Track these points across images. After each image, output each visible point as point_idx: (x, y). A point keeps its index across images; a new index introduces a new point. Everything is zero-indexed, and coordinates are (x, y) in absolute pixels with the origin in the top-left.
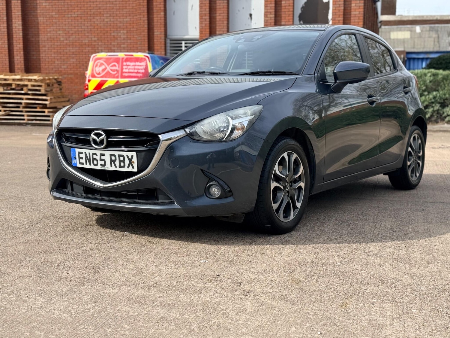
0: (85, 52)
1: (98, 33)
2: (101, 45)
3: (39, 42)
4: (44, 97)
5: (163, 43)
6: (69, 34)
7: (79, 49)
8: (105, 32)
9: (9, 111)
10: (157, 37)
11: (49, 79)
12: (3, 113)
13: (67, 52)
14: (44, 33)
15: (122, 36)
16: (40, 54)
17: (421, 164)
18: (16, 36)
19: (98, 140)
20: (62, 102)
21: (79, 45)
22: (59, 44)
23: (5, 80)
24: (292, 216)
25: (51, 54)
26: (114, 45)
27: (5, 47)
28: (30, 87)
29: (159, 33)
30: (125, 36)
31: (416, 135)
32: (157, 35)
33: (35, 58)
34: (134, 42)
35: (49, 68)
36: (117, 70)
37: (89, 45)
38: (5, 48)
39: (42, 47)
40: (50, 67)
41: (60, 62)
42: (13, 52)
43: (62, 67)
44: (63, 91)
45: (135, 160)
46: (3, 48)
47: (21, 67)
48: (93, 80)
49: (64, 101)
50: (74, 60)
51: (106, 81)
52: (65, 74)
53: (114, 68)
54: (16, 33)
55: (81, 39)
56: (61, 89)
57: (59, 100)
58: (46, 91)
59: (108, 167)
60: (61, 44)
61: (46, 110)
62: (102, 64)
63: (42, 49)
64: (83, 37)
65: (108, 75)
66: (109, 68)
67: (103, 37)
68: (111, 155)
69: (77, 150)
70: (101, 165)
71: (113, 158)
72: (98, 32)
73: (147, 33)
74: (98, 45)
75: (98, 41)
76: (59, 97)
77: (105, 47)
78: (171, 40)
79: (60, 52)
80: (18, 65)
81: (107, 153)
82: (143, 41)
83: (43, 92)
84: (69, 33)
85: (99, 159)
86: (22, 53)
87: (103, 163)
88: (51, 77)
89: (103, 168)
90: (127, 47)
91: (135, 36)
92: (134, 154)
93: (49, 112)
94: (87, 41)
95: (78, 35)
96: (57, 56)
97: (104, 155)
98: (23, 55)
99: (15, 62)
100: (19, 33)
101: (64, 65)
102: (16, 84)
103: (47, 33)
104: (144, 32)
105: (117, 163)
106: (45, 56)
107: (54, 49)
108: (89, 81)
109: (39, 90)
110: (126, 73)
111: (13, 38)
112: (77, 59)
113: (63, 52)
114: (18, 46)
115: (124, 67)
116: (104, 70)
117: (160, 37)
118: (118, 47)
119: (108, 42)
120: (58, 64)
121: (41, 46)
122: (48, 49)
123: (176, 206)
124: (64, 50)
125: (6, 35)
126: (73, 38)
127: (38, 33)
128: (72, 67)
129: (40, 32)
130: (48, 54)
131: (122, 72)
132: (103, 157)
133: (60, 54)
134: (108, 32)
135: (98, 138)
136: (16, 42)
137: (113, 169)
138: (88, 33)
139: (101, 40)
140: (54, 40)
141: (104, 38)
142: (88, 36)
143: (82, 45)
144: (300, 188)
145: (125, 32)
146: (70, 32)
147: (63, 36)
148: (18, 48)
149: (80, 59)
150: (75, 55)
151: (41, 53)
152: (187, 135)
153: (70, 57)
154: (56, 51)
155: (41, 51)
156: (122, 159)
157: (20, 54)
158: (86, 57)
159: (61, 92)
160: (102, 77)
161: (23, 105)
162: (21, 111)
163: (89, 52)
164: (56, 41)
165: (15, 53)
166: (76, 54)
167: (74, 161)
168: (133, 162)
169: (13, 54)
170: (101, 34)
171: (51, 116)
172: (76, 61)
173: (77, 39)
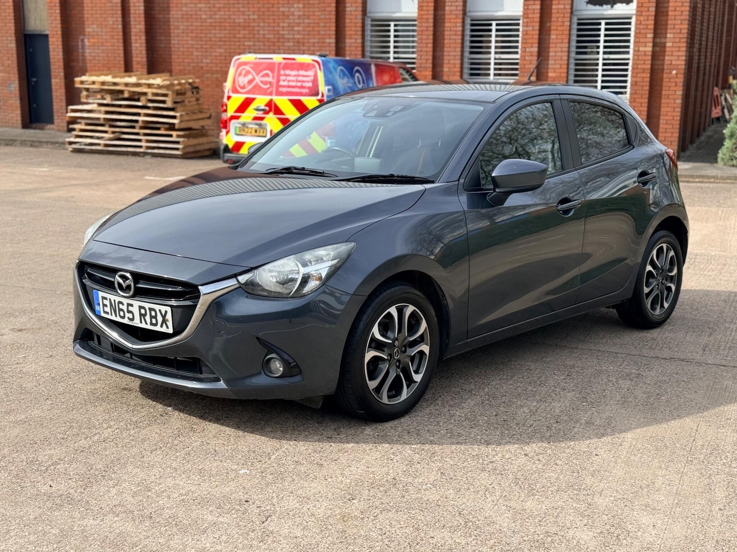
0: (240, 38)
1: (259, 8)
2: (263, 27)
3: (169, 22)
4: (171, 113)
5: (360, 25)
6: (215, 9)
7: (230, 33)
8: (269, 6)
9: (119, 132)
10: (351, 15)
11: (180, 84)
12: (112, 136)
13: (211, 38)
14: (177, 7)
15: (295, 13)
16: (170, 40)
17: (673, 287)
18: (135, 10)
19: (124, 285)
20: (199, 119)
21: (230, 26)
22: (199, 24)
23: (115, 84)
24: (405, 395)
25: (188, 41)
26: (283, 27)
27: (117, 28)
28: (150, 97)
29: (353, 9)
30: (301, 13)
31: (664, 246)
32: (351, 11)
33: (163, 45)
34: (314, 23)
35: (183, 62)
36: (270, 83)
37: (244, 26)
38: (118, 30)
39: (174, 29)
40: (186, 61)
41: (200, 54)
42: (130, 36)
43: (204, 61)
44: (200, 102)
45: (169, 317)
46: (115, 30)
47: (141, 61)
48: (234, 96)
49: (203, 119)
50: (223, 51)
51: (253, 100)
52: (208, 72)
53: (266, 79)
54: (135, 6)
55: (232, 17)
56: (197, 100)
57: (195, 117)
58: (175, 103)
59: (137, 323)
60: (203, 24)
61: (174, 133)
62: (248, 73)
63: (174, 33)
64: (236, 13)
65: (257, 90)
66: (258, 80)
67: (267, 13)
68: (140, 307)
69: (101, 294)
70: (128, 318)
71: (143, 311)
72: (259, 5)
73: (334, 9)
74: (259, 26)
75: (258, 21)
76: (194, 113)
77: (269, 31)
78: (373, 20)
79: (201, 37)
80: (137, 57)
81: (136, 304)
82: (328, 21)
83: (169, 104)
84: (214, 7)
85: (126, 311)
86: (143, 38)
87: (130, 316)
88: (183, 81)
89: (131, 323)
90: (304, 30)
91: (316, 13)
92: (169, 309)
93: (178, 136)
94: (242, 21)
95: (229, 11)
96: (197, 44)
97: (132, 305)
98: (144, 41)
99: (133, 52)
100: (139, 6)
101: (206, 59)
102: (129, 92)
103: (182, 7)
104: (330, 7)
105: (148, 318)
106: (178, 44)
107: (192, 33)
108: (229, 98)
109: (164, 102)
110: (284, 86)
111: (129, 14)
112: (226, 49)
113: (206, 37)
114: (138, 26)
115: (282, 78)
116: (250, 82)
117: (356, 15)
118: (289, 31)
119: (274, 22)
120: (197, 56)
121: (172, 27)
122: (183, 33)
123: (222, 385)
124: (206, 34)
125: (120, 8)
126: (220, 15)
127: (169, 7)
128: (219, 61)
129: (171, 5)
130: (182, 40)
131: (278, 86)
132: (130, 308)
133: (201, 41)
134: (275, 5)
135: (124, 282)
136: (135, 21)
137: (143, 325)
138: (243, 7)
139: (264, 19)
140: (192, 18)
141: (269, 15)
142: (244, 12)
143: (234, 27)
144: (422, 353)
145: (301, 6)
146: (217, 5)
147: (206, 11)
148: (138, 30)
149: (230, 49)
150: (224, 43)
151: (172, 38)
152: (240, 287)
153: (215, 45)
154: (194, 35)
155: (172, 35)
156: (153, 313)
157: (140, 39)
158: (240, 45)
159: (198, 104)
160: (247, 93)
161: (140, 124)
162: (137, 134)
163: (244, 37)
164: (194, 20)
165: (133, 38)
166: (225, 41)
167: (97, 308)
168: (168, 320)
169: (130, 39)
170: (263, 10)
171: (181, 143)
172: (225, 52)
173: (226, 17)
